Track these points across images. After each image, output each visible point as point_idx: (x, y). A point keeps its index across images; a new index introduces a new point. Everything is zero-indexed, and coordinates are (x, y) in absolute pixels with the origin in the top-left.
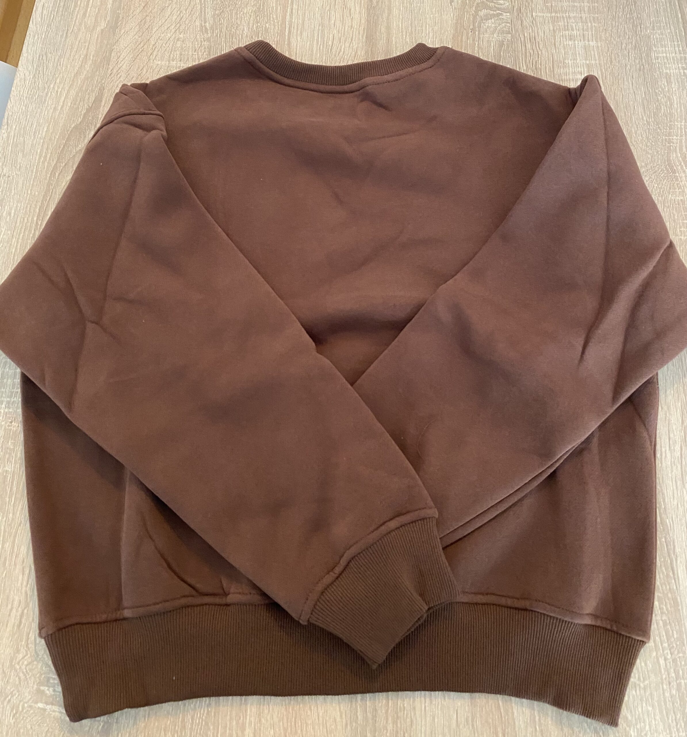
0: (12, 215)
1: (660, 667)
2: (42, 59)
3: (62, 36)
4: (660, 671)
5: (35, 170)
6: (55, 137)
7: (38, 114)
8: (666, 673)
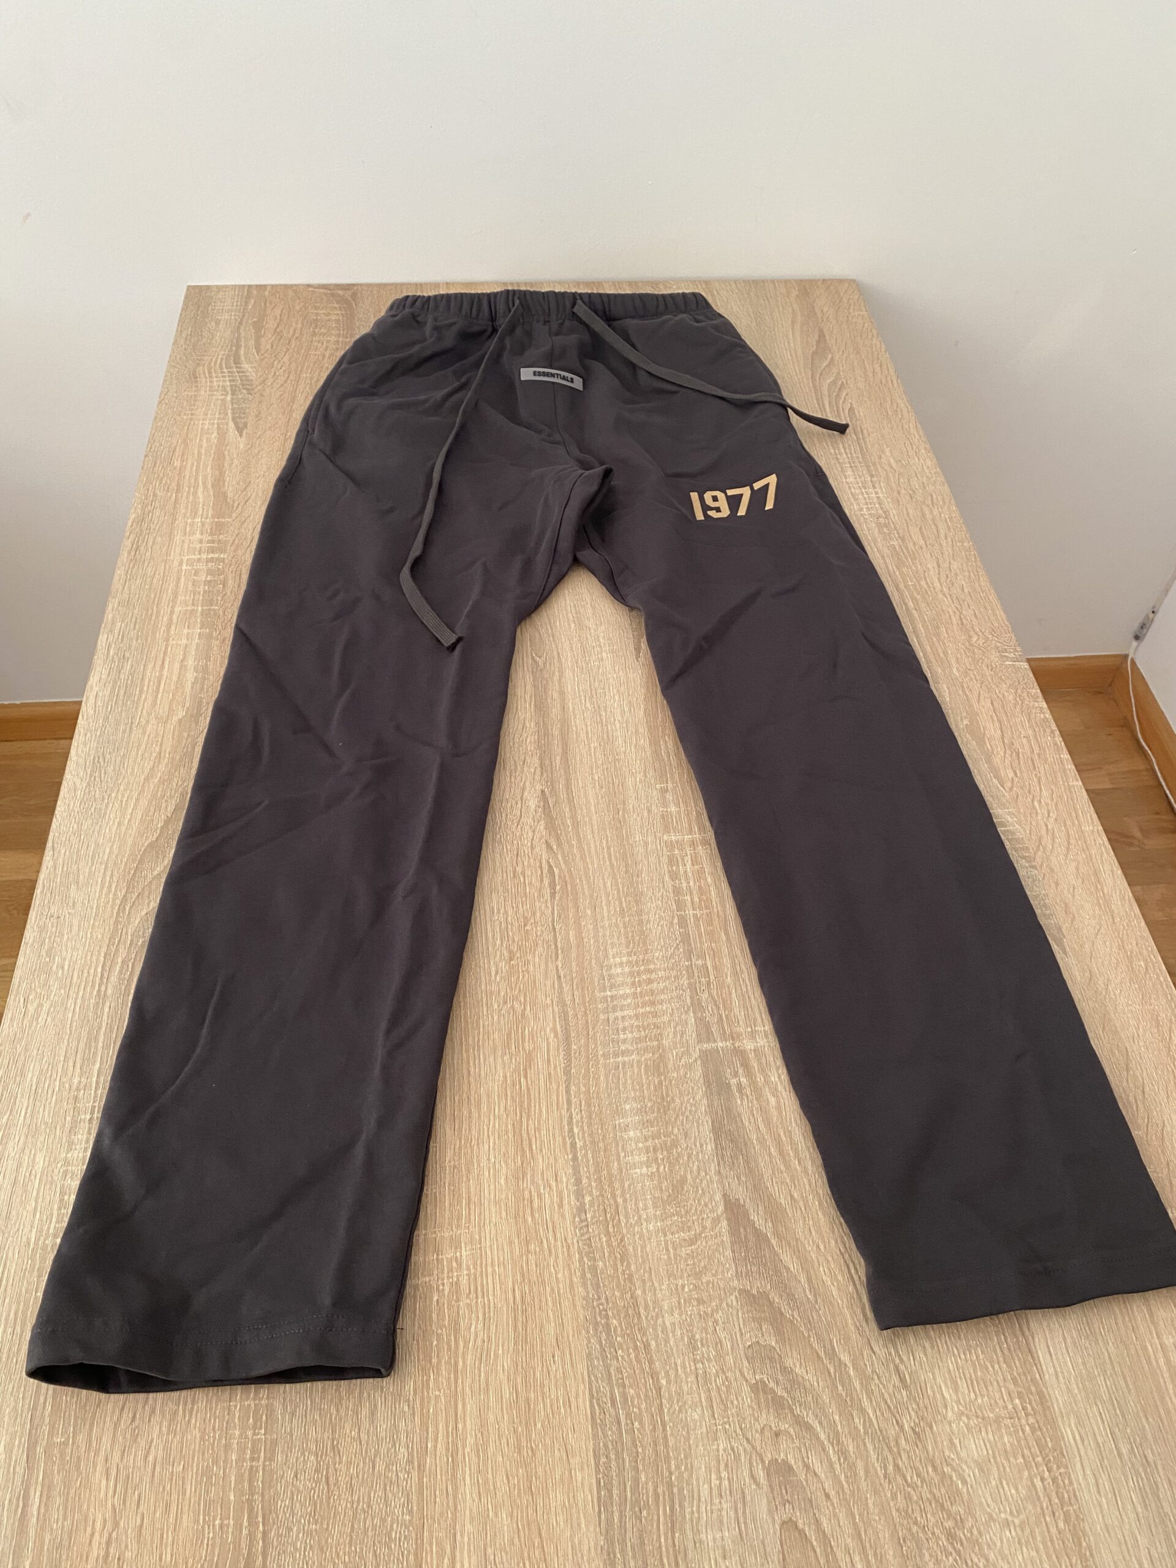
0: (66, 967)
1: (1037, 1493)
2: (98, 761)
3: (124, 732)
4: (1039, 1499)
5: (95, 907)
6: (121, 861)
7: (96, 833)
8: (1047, 1499)
